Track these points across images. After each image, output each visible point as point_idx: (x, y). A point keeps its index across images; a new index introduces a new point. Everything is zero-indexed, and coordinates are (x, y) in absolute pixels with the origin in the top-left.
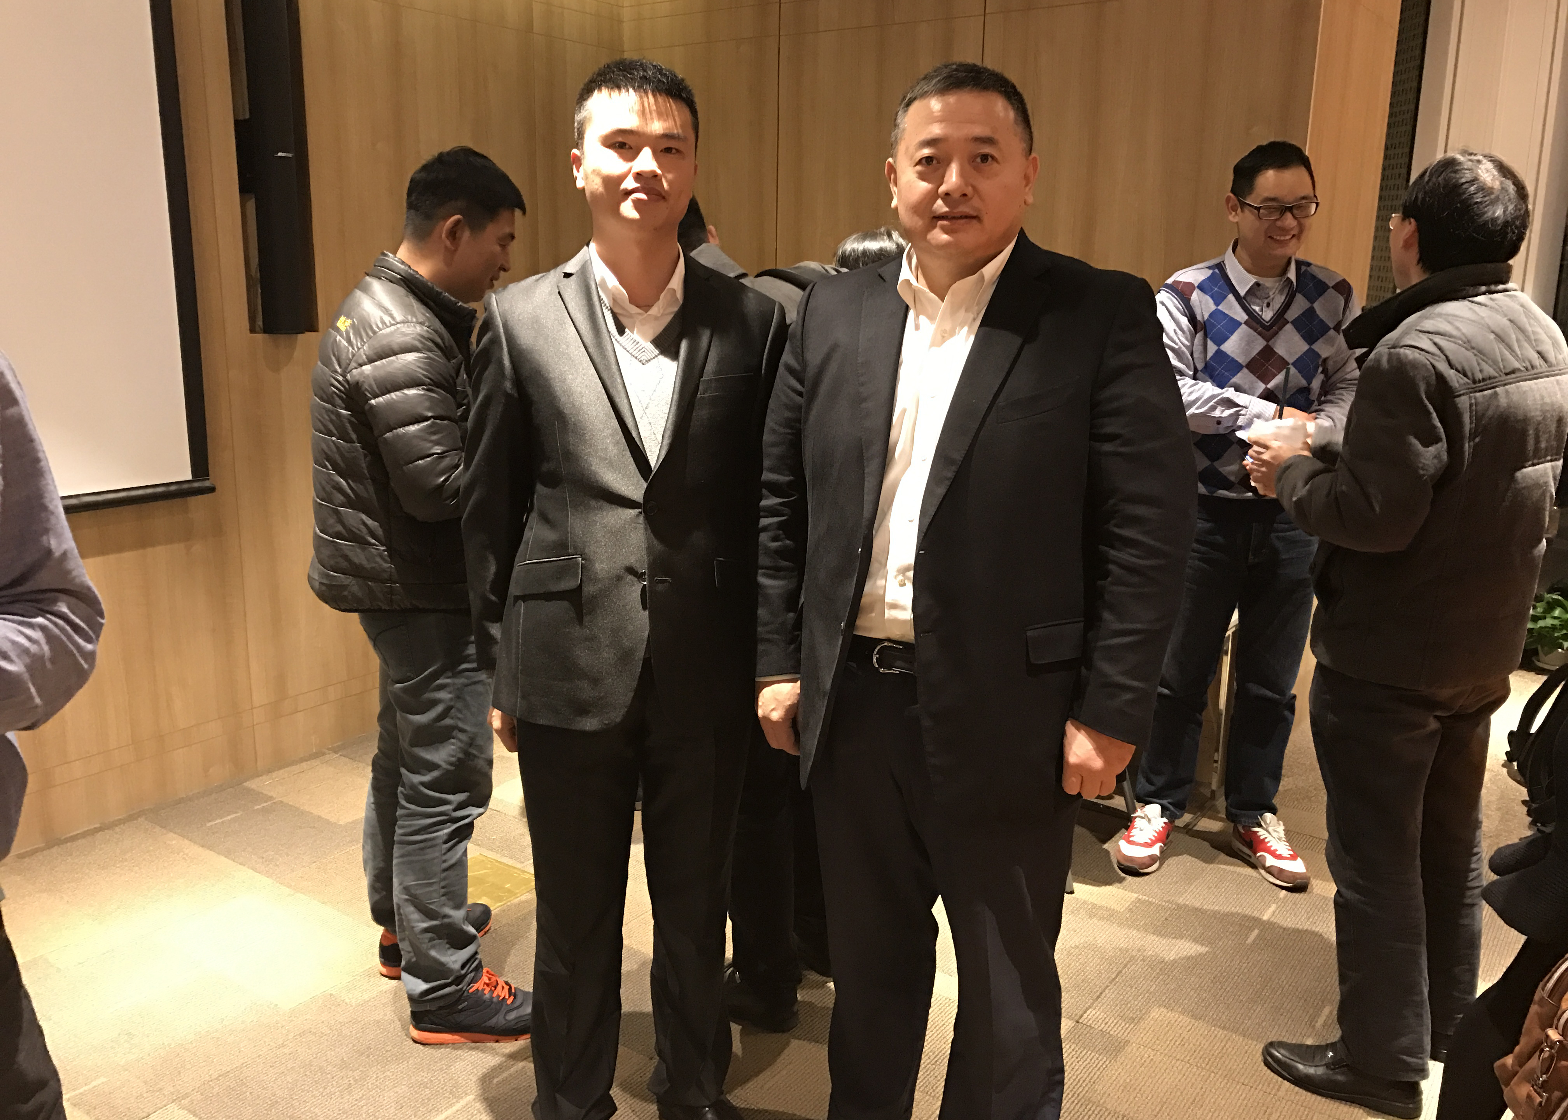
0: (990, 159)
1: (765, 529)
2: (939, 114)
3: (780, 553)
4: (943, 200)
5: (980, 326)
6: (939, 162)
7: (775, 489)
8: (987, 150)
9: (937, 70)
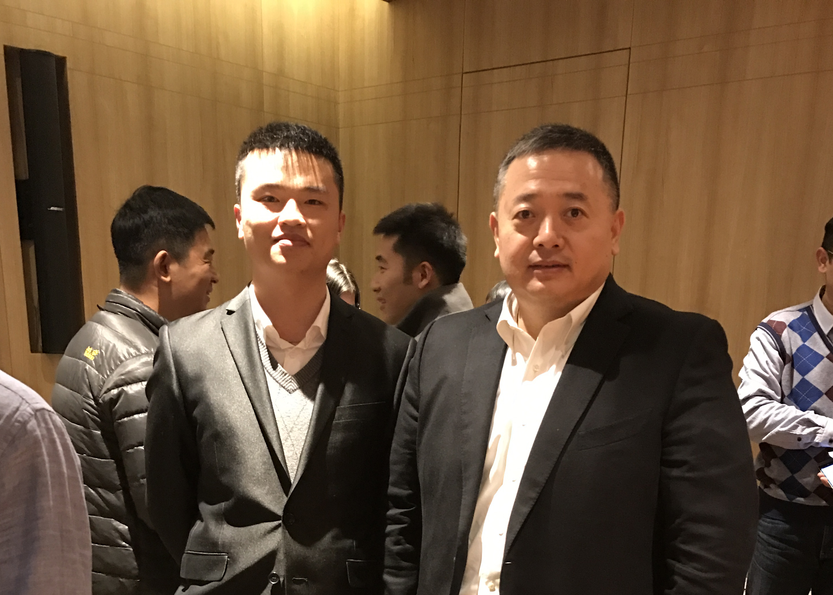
0: (580, 214)
1: (389, 534)
2: (535, 171)
3: (401, 555)
4: (538, 250)
5: (568, 362)
6: (534, 216)
7: (398, 501)
8: (577, 204)
9: (534, 131)
